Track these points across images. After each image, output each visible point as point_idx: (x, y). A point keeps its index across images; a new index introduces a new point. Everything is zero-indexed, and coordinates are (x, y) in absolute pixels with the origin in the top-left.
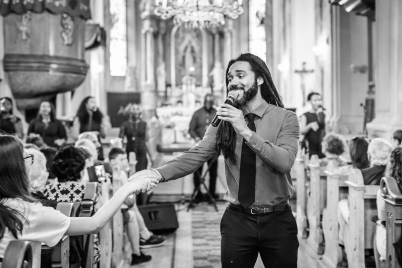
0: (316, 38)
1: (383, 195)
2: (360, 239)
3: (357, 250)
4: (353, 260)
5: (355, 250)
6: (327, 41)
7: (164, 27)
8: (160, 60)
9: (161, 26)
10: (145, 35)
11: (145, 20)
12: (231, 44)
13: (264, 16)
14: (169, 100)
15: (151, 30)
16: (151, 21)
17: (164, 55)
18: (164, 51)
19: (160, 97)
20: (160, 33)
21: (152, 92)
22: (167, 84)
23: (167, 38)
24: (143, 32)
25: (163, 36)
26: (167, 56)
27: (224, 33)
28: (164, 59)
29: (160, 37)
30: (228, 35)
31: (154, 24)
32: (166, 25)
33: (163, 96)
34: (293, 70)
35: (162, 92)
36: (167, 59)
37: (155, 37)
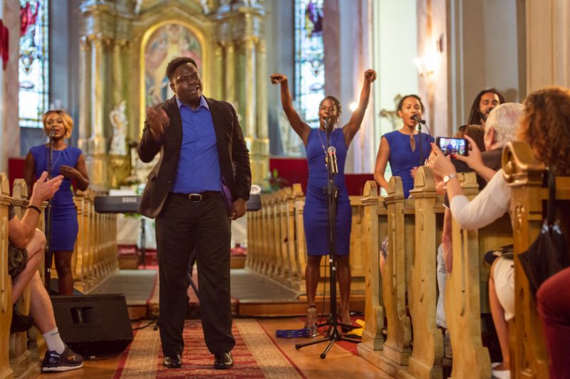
0: (419, 40)
1: (507, 176)
2: (471, 291)
3: (468, 313)
4: (461, 337)
5: (462, 315)
6: (441, 42)
7: (125, 29)
8: (117, 95)
9: (119, 29)
10: (89, 43)
11: (87, 14)
12: (257, 65)
13: (321, 14)
14: (135, 175)
15: (99, 35)
16: (100, 15)
17: (125, 86)
18: (126, 78)
19: (115, 168)
20: (117, 42)
21: (100, 156)
22: (131, 142)
23: (131, 51)
24: (84, 38)
25: (122, 48)
26: (131, 88)
27: (244, 43)
28: (125, 93)
29: (117, 49)
30: (251, 46)
31: (105, 24)
32: (130, 27)
33: (123, 166)
34: (377, 112)
35: (120, 157)
36: (130, 94)
37: (108, 48)
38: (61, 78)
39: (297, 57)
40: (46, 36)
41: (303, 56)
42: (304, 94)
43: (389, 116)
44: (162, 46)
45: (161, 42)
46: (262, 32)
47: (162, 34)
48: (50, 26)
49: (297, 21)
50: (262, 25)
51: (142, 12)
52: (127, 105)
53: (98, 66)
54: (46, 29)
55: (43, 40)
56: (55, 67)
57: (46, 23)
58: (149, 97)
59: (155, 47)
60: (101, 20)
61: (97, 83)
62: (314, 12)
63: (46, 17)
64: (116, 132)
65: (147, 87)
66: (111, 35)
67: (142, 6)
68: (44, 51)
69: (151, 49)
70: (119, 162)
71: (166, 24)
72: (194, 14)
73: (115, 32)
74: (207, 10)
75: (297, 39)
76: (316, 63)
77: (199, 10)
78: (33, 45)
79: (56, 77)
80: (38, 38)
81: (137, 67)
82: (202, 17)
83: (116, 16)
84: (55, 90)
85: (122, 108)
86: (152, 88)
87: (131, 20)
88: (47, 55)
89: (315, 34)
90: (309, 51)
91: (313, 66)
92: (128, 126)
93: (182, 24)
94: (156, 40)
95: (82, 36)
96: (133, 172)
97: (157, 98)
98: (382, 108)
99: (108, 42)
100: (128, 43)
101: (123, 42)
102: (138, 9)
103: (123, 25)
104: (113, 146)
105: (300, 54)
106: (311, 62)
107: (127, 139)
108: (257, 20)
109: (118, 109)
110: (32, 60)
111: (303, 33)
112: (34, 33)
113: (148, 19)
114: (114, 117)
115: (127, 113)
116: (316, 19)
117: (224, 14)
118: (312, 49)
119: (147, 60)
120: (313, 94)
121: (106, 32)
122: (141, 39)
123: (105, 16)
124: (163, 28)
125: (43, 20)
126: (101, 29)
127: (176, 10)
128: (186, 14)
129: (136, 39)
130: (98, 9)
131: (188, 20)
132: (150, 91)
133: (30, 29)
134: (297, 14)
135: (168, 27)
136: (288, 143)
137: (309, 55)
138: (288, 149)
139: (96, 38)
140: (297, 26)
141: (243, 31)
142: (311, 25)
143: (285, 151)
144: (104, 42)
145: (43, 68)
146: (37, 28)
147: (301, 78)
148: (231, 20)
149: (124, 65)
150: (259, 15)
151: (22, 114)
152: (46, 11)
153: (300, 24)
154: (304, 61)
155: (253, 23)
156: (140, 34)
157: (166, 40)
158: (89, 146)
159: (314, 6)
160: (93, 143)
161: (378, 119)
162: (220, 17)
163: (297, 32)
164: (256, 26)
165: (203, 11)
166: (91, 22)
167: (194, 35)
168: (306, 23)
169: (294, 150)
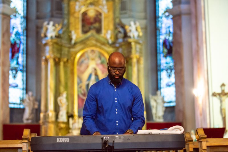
7: (66, 53)
8: (62, 89)
9: (63, 52)
10: (46, 61)
11: (46, 44)
12: (138, 71)
13: (171, 44)
14: (72, 132)
15: (52, 56)
16: (53, 45)
17: (66, 84)
18: (66, 79)
19: (61, 129)
20: (62, 59)
21: (53, 122)
22: (69, 114)
23: (69, 65)
24: (44, 58)
25: (65, 63)
26: (69, 84)
27: (131, 59)
28: (66, 88)
29: (62, 64)
30: (134, 60)
31: (55, 50)
32: (69, 52)
33: (65, 127)
34: (211, 94)
35: (63, 123)
36: (69, 88)
37: (57, 64)
38: (32, 81)
39: (159, 68)
40: (25, 59)
41: (162, 67)
42: (163, 88)
43: (218, 96)
44: (86, 62)
45: (85, 59)
46: (141, 52)
47: (86, 55)
48: (27, 54)
49: (158, 49)
50: (141, 49)
51: (75, 44)
52: (67, 94)
53: (51, 72)
54: (25, 56)
55: (23, 61)
56: (29, 75)
57: (25, 52)
58: (80, 90)
59: (82, 62)
60: (53, 48)
61: (51, 82)
62: (168, 44)
63: (25, 49)
64: (61, 109)
65: (78, 84)
66: (58, 56)
67: (75, 41)
68: (23, 67)
69: (80, 63)
70: (63, 126)
71: (88, 49)
72: (103, 44)
73: (61, 54)
74: (110, 42)
75: (158, 58)
76: (169, 71)
77: (106, 42)
78: (18, 63)
79: (30, 81)
80: (20, 60)
81: (72, 73)
82: (108, 46)
83: (61, 46)
84: (29, 87)
85: (65, 95)
86: (81, 84)
87: (70, 48)
88: (25, 69)
89: (168, 55)
90: (165, 65)
91: (167, 72)
92: (68, 106)
93: (97, 50)
94: (83, 59)
95: (43, 56)
96: (70, 131)
97: (83, 90)
98: (213, 91)
99: (57, 60)
100: (67, 60)
101: (65, 60)
102: (73, 42)
103: (65, 50)
104: (60, 117)
105: (160, 66)
106: (167, 70)
107: (67, 113)
108: (138, 46)
109: (62, 96)
110: (17, 71)
111: (162, 55)
112: (18, 57)
113: (78, 47)
114: (60, 100)
115: (67, 98)
116: (168, 47)
117: (119, 43)
118: (167, 63)
119: (78, 70)
120: (168, 88)
121: (56, 54)
122: (74, 58)
123: (55, 46)
124: (87, 52)
125: (23, 50)
126: (53, 52)
127: (94, 42)
128: (99, 44)
129: (72, 58)
130: (51, 41)
131: (100, 48)
132: (79, 86)
133: (16, 55)
134: (158, 45)
135: (89, 51)
136: (156, 114)
137: (165, 67)
138: (156, 117)
139: (50, 57)
140: (158, 51)
141: (130, 52)
142: (166, 51)
143: (154, 118)
144: (54, 60)
145: (23, 76)
146: (20, 55)
147: (161, 79)
148: (124, 47)
149: (66, 73)
150: (139, 43)
151: (11, 100)
152: (25, 46)
153: (160, 50)
154: (163, 70)
155: (136, 48)
156: (74, 55)
157: (88, 58)
158: (46, 117)
159: (167, 41)
160: (48, 115)
161: (211, 97)
162: (117, 45)
163: (158, 55)
164: (138, 49)
165: (108, 43)
166: (48, 49)
167: (103, 55)
168: (163, 50)
169: (159, 118)
